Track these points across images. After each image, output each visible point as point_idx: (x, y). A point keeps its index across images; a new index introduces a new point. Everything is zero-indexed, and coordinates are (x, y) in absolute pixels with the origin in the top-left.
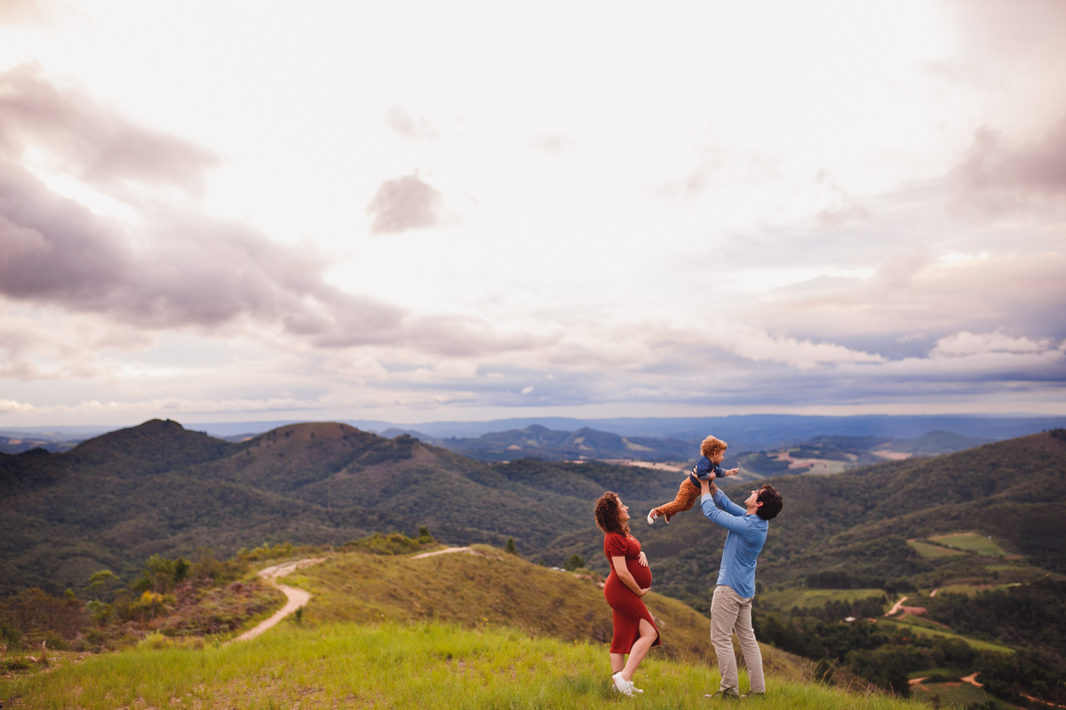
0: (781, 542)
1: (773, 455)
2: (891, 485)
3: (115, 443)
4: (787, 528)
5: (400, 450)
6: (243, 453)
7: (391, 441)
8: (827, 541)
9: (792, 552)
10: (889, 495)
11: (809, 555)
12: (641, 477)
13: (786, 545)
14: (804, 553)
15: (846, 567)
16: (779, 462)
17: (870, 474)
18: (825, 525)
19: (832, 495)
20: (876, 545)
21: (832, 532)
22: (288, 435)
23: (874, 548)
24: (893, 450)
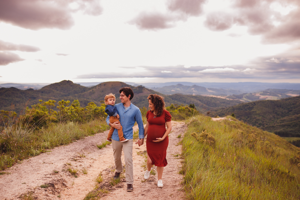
0: (261, 121)
1: (254, 94)
2: (298, 104)
3: (53, 87)
4: (263, 117)
5: (139, 90)
6: (91, 90)
7: (136, 87)
8: (276, 121)
9: (265, 124)
10: (297, 107)
11: (272, 126)
12: (213, 100)
13: (263, 122)
14: (269, 125)
15: (284, 130)
16: (256, 96)
17: (290, 100)
18: (276, 116)
19: (278, 107)
20: (294, 123)
21: (278, 118)
22: (105, 85)
23: (293, 124)
24: (292, 93)
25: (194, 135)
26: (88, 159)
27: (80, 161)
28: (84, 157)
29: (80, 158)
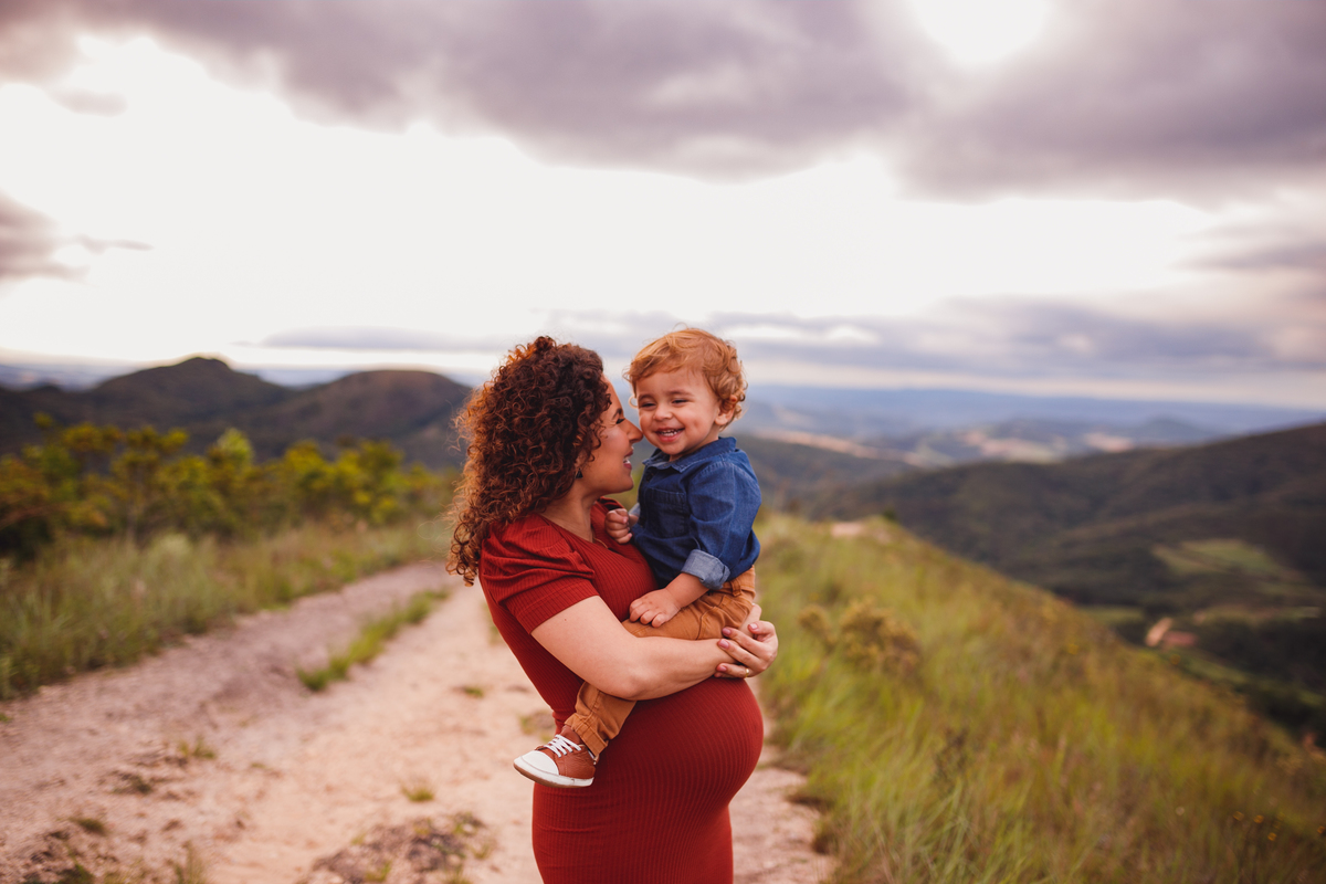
26: (228, 769)
27: (175, 788)
28: (204, 754)
29: (178, 772)
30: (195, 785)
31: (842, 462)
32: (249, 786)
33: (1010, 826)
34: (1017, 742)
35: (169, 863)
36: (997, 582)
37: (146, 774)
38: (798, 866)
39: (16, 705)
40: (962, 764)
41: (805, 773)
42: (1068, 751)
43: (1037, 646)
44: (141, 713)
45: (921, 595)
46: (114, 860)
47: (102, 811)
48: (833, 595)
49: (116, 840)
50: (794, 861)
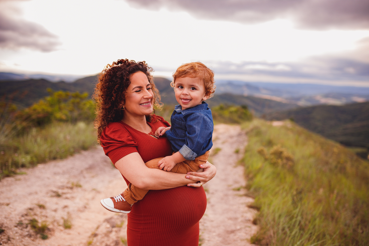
24: (358, 97)
25: (261, 152)
26: (85, 190)
27: (68, 196)
28: (78, 186)
29: (70, 191)
30: (74, 195)
31: (279, 104)
32: (90, 196)
33: (315, 220)
34: (321, 191)
35: (63, 218)
36: (322, 139)
37: (60, 191)
38: (247, 229)
39: (30, 170)
40: (301, 199)
41: (254, 198)
42: (338, 194)
43: (331, 161)
44: (64, 173)
45: (297, 144)
46: (47, 217)
47: (46, 202)
48: (270, 143)
49: (48, 211)
50: (246, 226)
